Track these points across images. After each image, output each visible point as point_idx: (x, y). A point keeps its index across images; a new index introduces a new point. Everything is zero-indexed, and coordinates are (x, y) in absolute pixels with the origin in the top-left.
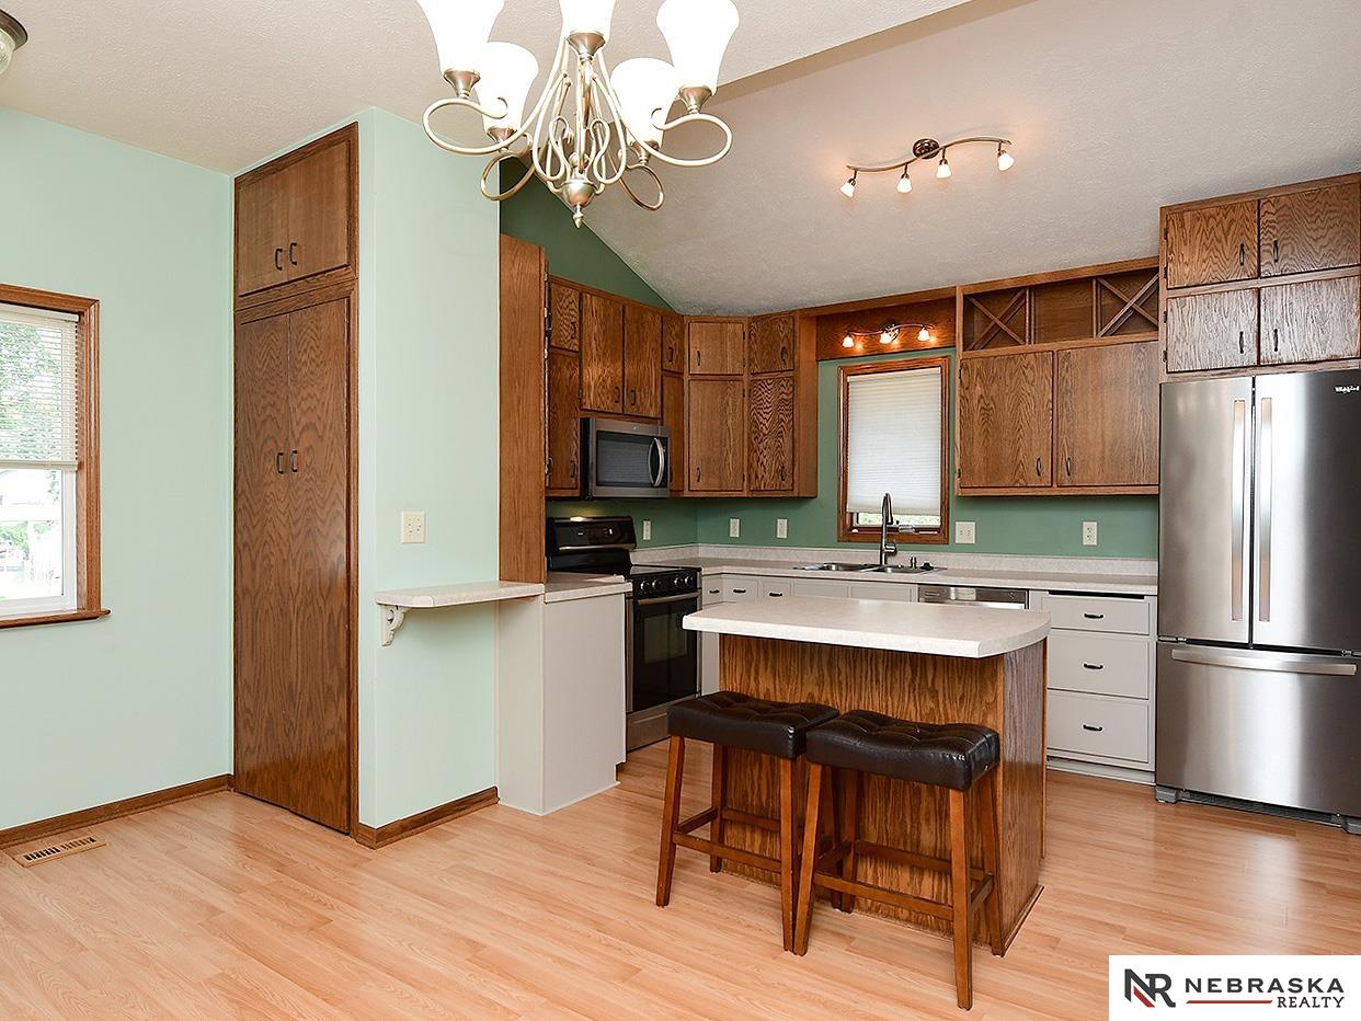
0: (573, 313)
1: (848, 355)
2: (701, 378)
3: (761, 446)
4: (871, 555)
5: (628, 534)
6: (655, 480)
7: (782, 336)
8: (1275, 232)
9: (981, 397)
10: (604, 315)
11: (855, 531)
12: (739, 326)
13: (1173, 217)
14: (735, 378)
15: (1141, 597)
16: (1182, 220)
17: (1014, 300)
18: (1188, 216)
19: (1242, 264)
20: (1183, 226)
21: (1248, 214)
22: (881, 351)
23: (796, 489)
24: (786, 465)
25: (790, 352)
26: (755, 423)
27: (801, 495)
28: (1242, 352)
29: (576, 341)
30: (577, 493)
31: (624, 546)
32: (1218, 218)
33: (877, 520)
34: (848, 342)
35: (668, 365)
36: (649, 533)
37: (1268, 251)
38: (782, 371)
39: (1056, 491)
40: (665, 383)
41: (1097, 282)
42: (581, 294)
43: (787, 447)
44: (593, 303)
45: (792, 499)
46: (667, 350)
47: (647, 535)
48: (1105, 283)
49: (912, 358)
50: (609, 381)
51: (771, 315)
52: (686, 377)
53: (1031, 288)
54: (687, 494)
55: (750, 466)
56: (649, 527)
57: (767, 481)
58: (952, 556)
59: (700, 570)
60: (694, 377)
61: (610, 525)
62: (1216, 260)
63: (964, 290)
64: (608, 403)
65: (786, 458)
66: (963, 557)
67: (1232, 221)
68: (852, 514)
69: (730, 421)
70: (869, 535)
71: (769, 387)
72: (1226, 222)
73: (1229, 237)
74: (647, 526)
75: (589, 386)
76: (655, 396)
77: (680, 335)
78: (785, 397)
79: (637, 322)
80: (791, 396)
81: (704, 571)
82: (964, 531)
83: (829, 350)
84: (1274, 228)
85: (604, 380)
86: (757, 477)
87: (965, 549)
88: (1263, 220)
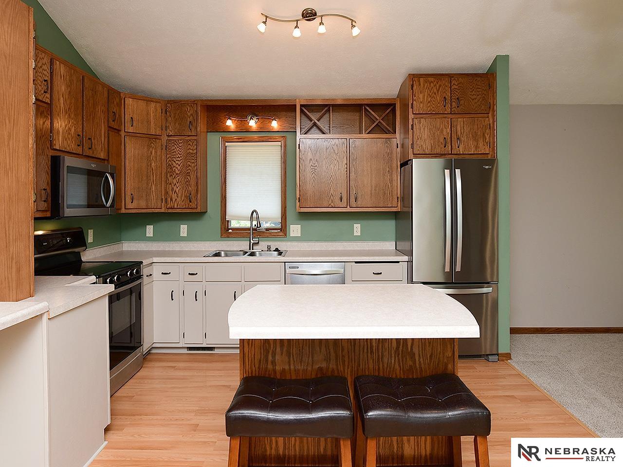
0: (45, 73)
1: (227, 130)
2: (133, 135)
3: (175, 181)
4: (244, 245)
5: (80, 240)
6: (107, 203)
7: (189, 114)
8: (457, 94)
9: (311, 159)
10: (70, 80)
11: (230, 231)
12: (158, 105)
13: (415, 79)
14: (156, 137)
15: (398, 262)
16: (419, 81)
17: (324, 111)
18: (422, 80)
19: (445, 106)
20: (420, 84)
21: (447, 84)
22: (248, 131)
23: (199, 207)
24: (193, 193)
25: (194, 124)
26: (170, 166)
27: (202, 211)
28: (445, 147)
29: (48, 96)
30: (48, 214)
31: (76, 250)
32: (435, 83)
33: (246, 224)
34: (229, 123)
35: (112, 124)
36: (92, 237)
37: (454, 102)
38: (189, 136)
39: (348, 210)
40: (110, 135)
41: (365, 108)
42: (51, 60)
43: (193, 183)
44: (61, 69)
45: (194, 214)
46: (111, 114)
47: (90, 239)
48: (368, 108)
49: (264, 135)
50: (73, 130)
51: (181, 101)
52: (123, 133)
53: (333, 106)
54: (123, 211)
55: (166, 193)
56: (92, 233)
57: (178, 202)
58: (289, 243)
59: (142, 262)
60: (128, 134)
61: (68, 235)
62: (434, 103)
63: (300, 102)
64: (72, 146)
65: (192, 189)
66: (295, 244)
67: (440, 86)
68: (228, 221)
69: (153, 164)
70: (241, 233)
71: (180, 145)
72: (438, 85)
73: (439, 93)
74: (91, 233)
75: (58, 131)
76: (104, 144)
77: (119, 105)
78: (191, 151)
79: (93, 90)
80: (195, 151)
81: (145, 262)
82: (295, 230)
83: (215, 126)
84: (457, 92)
85: (69, 129)
86: (171, 200)
87: (296, 239)
88: (452, 88)
